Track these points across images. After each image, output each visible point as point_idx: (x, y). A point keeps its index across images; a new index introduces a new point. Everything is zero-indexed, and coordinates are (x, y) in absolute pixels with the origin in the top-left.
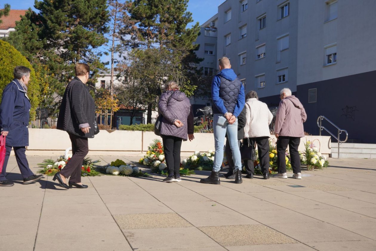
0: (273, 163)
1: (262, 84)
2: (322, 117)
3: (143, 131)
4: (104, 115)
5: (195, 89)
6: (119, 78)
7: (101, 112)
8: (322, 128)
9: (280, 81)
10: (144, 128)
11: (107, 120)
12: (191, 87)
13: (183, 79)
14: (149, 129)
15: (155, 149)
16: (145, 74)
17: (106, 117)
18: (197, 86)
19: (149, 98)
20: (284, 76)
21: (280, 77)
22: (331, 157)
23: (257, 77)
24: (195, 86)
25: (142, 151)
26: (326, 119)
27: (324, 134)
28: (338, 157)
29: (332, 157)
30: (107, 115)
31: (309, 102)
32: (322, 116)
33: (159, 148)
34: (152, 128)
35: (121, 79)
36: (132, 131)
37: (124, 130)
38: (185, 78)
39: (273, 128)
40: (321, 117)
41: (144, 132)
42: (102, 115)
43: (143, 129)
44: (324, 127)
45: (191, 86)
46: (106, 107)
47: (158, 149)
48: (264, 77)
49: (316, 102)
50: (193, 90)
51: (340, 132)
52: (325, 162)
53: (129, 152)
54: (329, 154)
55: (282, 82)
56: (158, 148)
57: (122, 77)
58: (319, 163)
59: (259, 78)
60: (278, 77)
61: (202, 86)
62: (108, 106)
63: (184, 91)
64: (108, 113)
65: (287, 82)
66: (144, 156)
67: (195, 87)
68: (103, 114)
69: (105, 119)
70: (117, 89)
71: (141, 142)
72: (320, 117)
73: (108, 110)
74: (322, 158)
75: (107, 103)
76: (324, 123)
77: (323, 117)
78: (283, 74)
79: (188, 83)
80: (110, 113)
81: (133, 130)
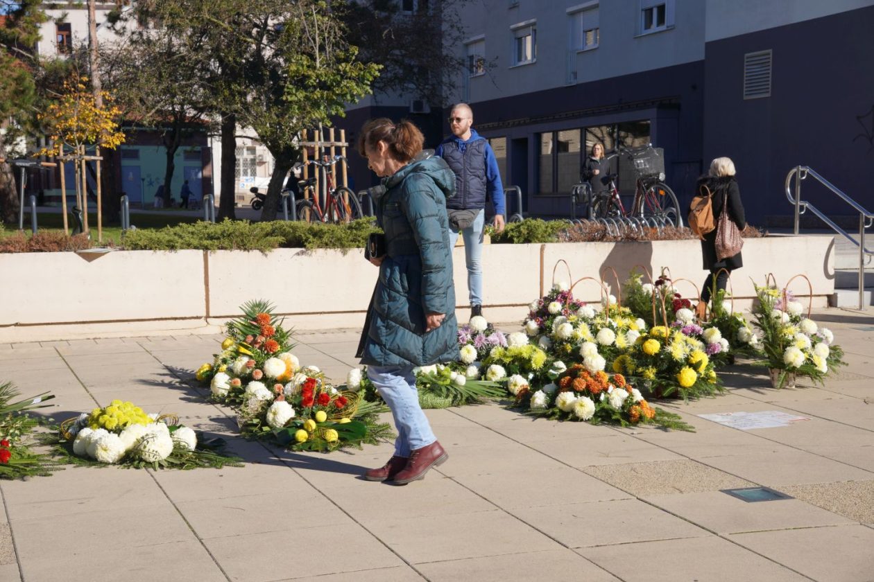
0: (658, 374)
1: (591, 35)
2: (801, 172)
3: (206, 248)
4: (72, 162)
5: (377, 74)
6: (119, 25)
7: (62, 153)
8: (801, 205)
9: (648, 24)
10: (211, 238)
11: (84, 177)
12: (360, 69)
13: (335, 33)
14: (226, 243)
15: (250, 338)
16: (207, 16)
17: (80, 166)
18: (381, 67)
19: (225, 100)
20: (661, 9)
21: (649, 12)
22: (836, 306)
23: (573, 14)
24: (376, 67)
25: (208, 316)
26: (817, 177)
27: (811, 226)
28: (858, 307)
29: (838, 306)
30: (84, 162)
31: (745, 98)
32: (803, 165)
33: (266, 333)
34: (237, 237)
35: (124, 28)
36: (167, 252)
37: (142, 249)
38: (340, 29)
39: (640, 213)
40: (801, 169)
41: (209, 252)
42: (66, 163)
43: (206, 242)
44: (811, 202)
45: (362, 66)
46: (76, 135)
47: (261, 339)
48: (594, 14)
49: (768, 95)
50: (368, 80)
51: (867, 221)
52: (831, 348)
53: (161, 321)
54: (829, 296)
55: (654, 28)
56: (262, 334)
57: (126, 20)
58: (812, 363)
59: (581, 19)
60: (644, 13)
61: (397, 52)
62: (83, 131)
63: (340, 82)
64: (87, 153)
65: (670, 29)
66: (215, 356)
67: (376, 69)
68: (70, 157)
69: (78, 176)
70: (114, 62)
71: (203, 286)
72: (794, 170)
73: (87, 143)
74: (821, 340)
75: (79, 119)
76: (810, 190)
77: (807, 170)
78: (659, 3)
79: (353, 54)
80: (94, 154)
81: (172, 247)
